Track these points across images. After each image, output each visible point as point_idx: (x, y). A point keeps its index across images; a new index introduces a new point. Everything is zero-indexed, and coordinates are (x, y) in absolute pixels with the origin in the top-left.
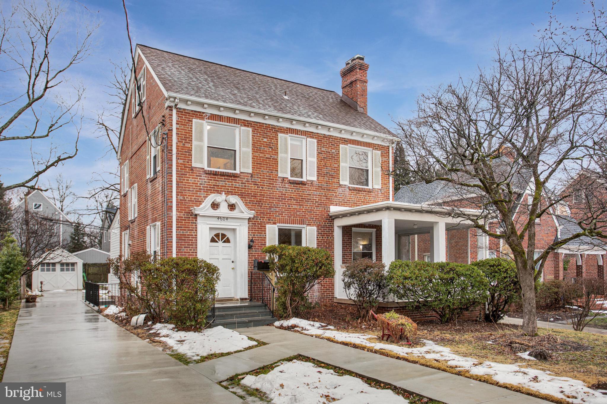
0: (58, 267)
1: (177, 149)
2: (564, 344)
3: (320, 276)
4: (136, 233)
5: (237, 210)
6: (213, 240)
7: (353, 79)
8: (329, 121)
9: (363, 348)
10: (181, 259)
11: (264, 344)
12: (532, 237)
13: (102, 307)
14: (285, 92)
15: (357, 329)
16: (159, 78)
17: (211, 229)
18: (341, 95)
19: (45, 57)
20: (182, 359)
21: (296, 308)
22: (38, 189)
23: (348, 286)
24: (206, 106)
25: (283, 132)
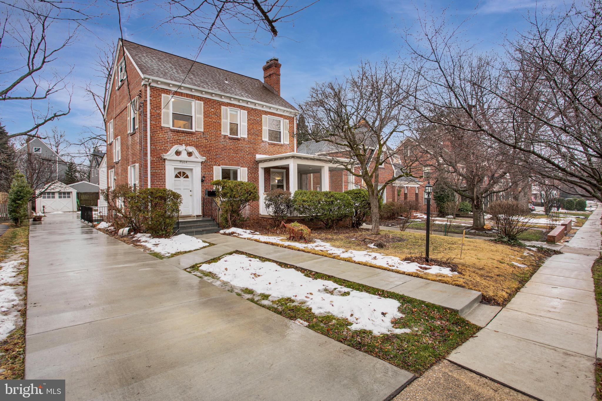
0: (57, 195)
1: (150, 114)
2: (393, 239)
3: (250, 200)
4: (120, 171)
5: (193, 156)
6: (177, 176)
7: (271, 73)
8: (255, 99)
9: (277, 245)
10: (154, 189)
11: (214, 244)
12: (377, 177)
13: (95, 223)
14: (226, 79)
15: (274, 233)
16: (137, 64)
17: (175, 168)
18: (263, 82)
19: (42, 39)
20: (157, 255)
21: (234, 221)
22: (37, 137)
23: (268, 206)
24: (171, 85)
25: (225, 106)
